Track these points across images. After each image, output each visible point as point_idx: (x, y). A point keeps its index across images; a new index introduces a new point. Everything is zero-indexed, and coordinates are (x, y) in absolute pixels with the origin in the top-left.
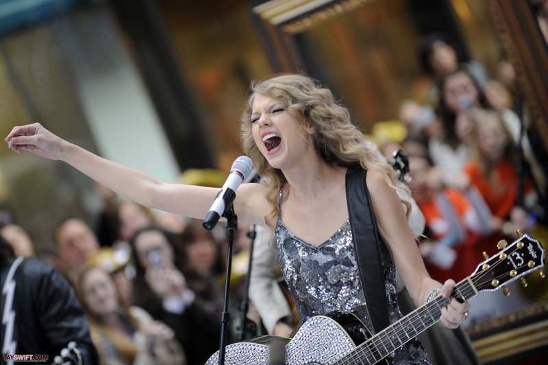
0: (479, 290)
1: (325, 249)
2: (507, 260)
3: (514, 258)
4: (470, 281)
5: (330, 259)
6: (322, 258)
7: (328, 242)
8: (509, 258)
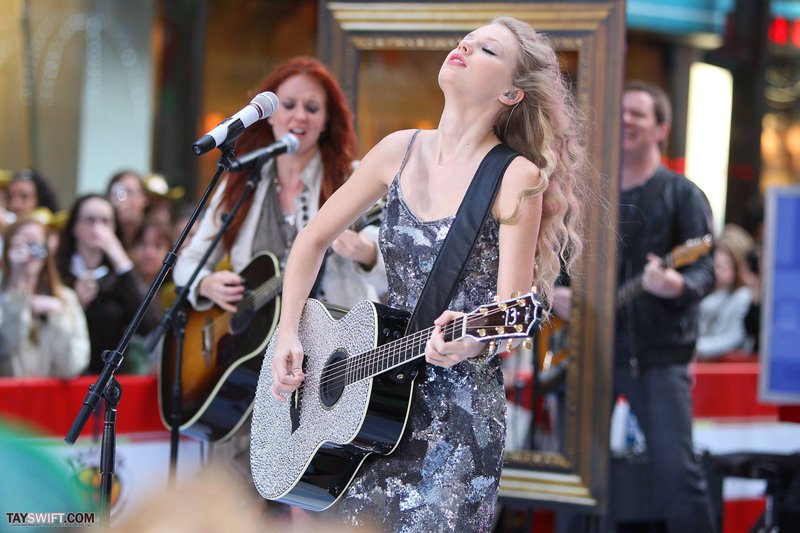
0: (467, 333)
1: (428, 229)
2: (504, 313)
3: (511, 312)
4: (465, 318)
5: (428, 243)
6: (420, 239)
7: (433, 223)
8: (507, 312)
